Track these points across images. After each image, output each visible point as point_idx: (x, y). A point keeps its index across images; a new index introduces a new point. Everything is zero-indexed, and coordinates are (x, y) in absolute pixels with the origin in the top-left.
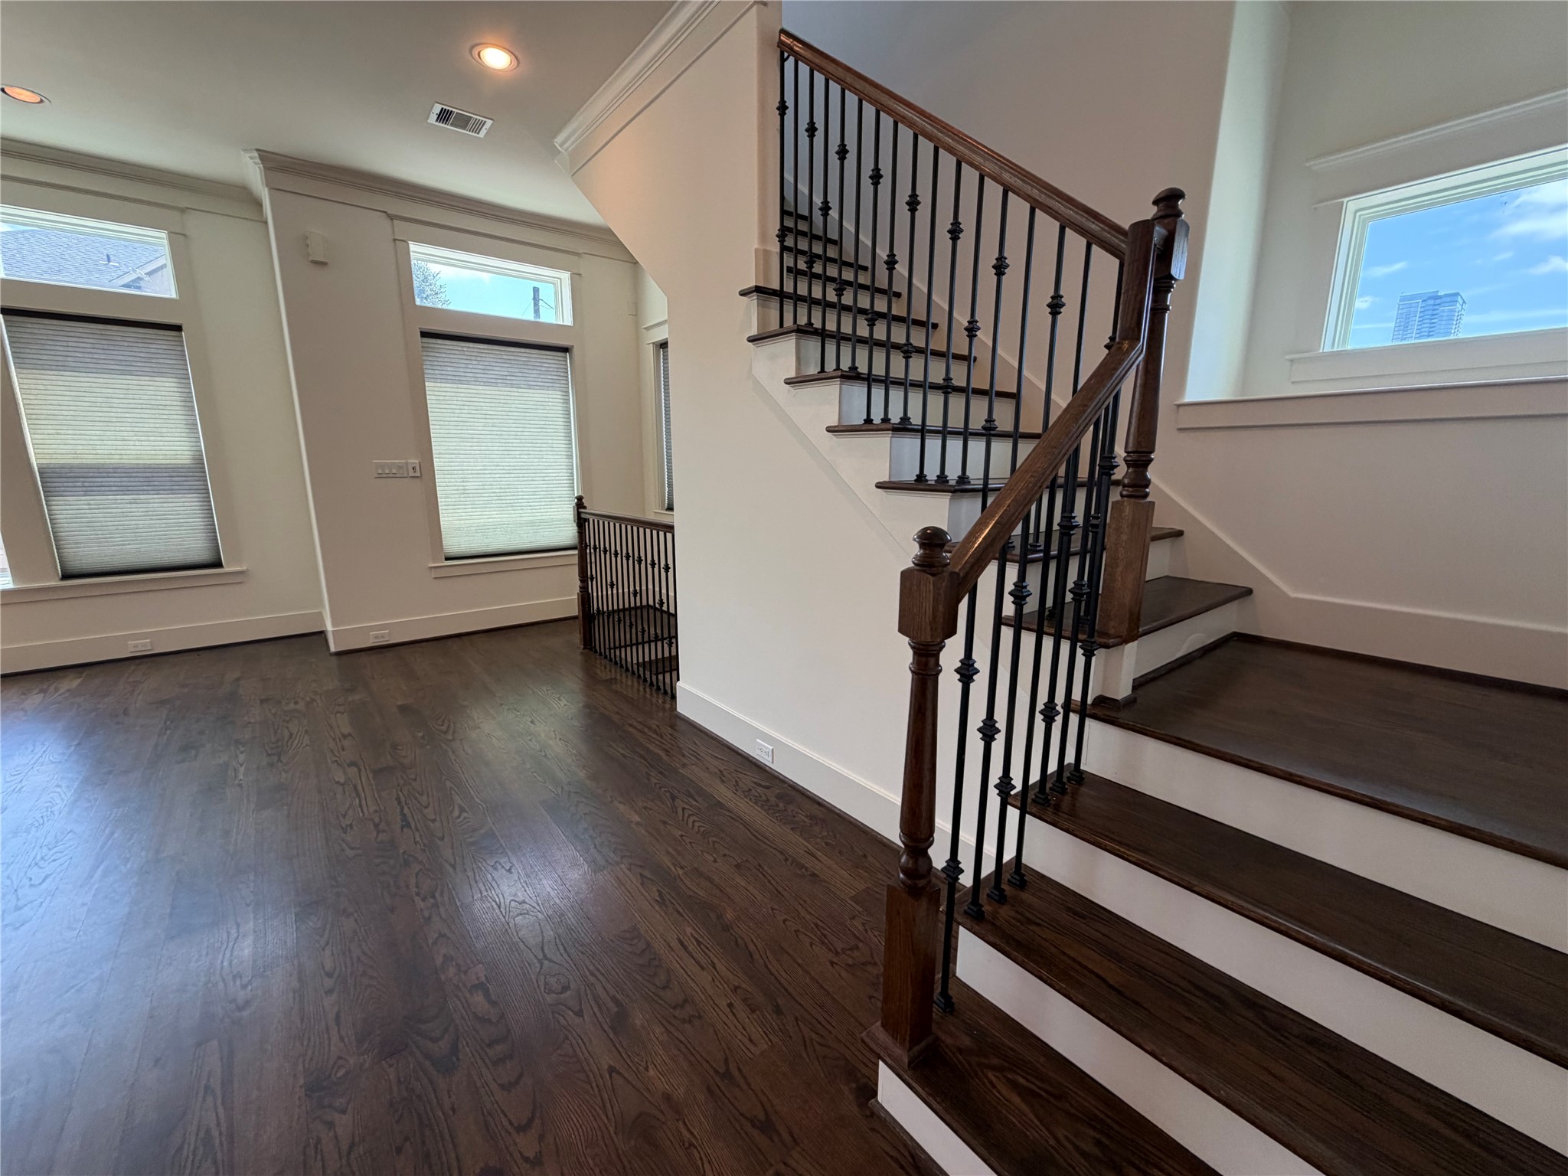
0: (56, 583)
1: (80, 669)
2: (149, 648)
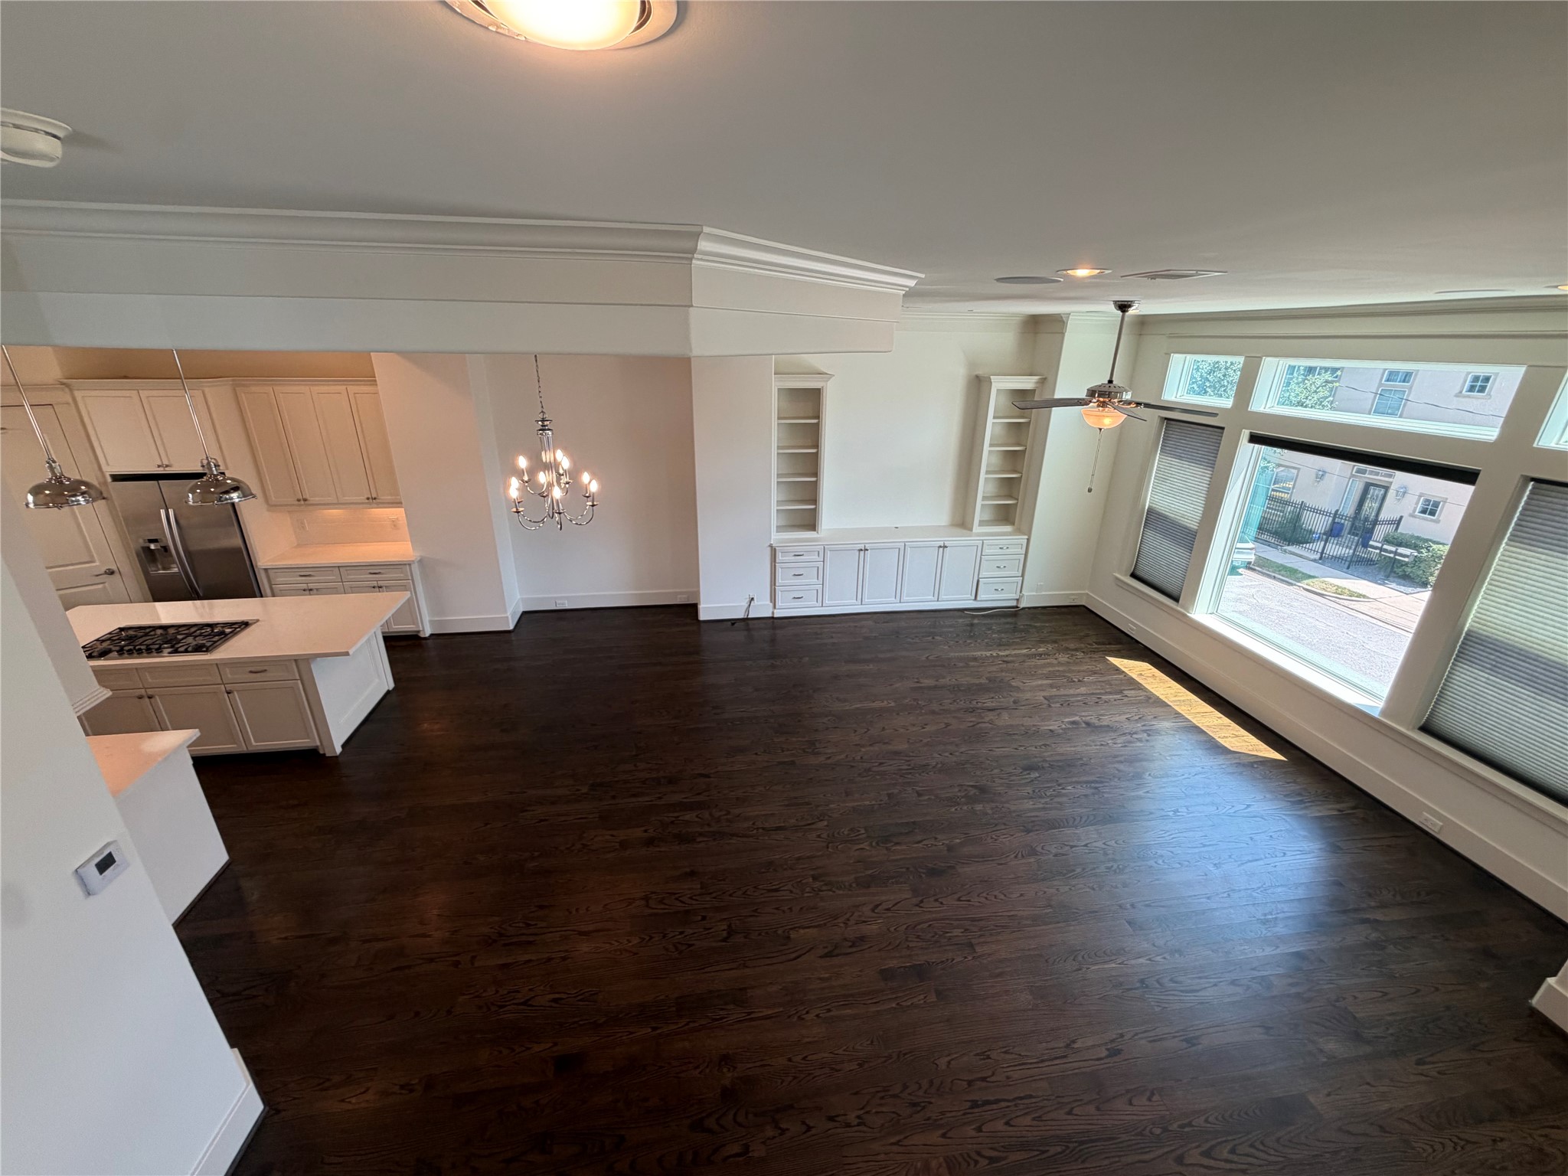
0: (1412, 730)
2: (1436, 830)
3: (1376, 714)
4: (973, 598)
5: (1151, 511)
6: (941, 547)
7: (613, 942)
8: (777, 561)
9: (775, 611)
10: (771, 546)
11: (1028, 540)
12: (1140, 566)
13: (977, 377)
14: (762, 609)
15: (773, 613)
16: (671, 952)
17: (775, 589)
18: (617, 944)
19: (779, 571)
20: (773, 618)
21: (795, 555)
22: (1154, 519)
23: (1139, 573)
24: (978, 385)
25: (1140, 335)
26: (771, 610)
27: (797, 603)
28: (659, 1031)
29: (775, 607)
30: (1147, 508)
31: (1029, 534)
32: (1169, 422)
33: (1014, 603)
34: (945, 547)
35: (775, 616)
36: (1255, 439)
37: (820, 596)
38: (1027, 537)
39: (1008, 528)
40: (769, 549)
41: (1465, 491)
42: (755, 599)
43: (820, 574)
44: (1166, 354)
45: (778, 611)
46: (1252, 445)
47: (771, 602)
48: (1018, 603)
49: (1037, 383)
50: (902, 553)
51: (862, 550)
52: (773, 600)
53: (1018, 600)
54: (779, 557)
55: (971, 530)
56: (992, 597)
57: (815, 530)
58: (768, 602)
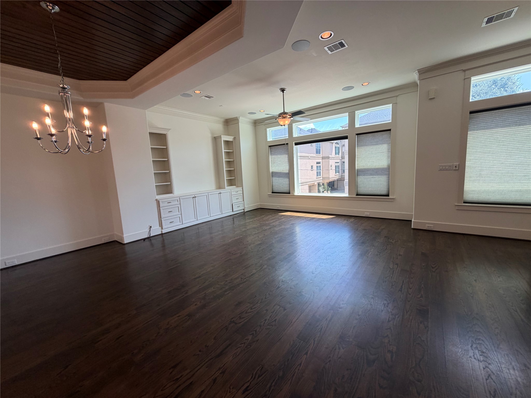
0: (355, 196)
1: (355, 217)
2: (369, 215)
3: (348, 196)
4: (232, 211)
5: (272, 172)
6: (219, 193)
7: (240, 346)
8: (161, 207)
9: (163, 230)
10: (156, 200)
11: (243, 188)
12: (274, 189)
13: (214, 137)
14: (156, 231)
15: (162, 231)
16: (271, 328)
17: (161, 220)
18: (243, 345)
19: (162, 211)
20: (162, 234)
21: (168, 203)
22: (274, 174)
23: (274, 191)
24: (216, 139)
25: (255, 126)
26: (161, 231)
27: (172, 225)
28: (309, 353)
29: (162, 229)
30: (271, 172)
31: (242, 186)
32: (271, 147)
33: (243, 211)
34: (221, 193)
35: (163, 233)
36: (296, 144)
37: (181, 220)
38: (242, 188)
39: (235, 187)
40: (156, 201)
41: (346, 141)
42: (152, 227)
43: (180, 210)
44: (265, 129)
45: (164, 230)
46: (296, 146)
47: (160, 226)
48: (244, 210)
49: (233, 139)
50: (207, 197)
51: (194, 197)
52: (161, 225)
53: (244, 209)
54: (161, 205)
55: (225, 188)
56: (238, 209)
57: (172, 193)
58: (158, 227)
